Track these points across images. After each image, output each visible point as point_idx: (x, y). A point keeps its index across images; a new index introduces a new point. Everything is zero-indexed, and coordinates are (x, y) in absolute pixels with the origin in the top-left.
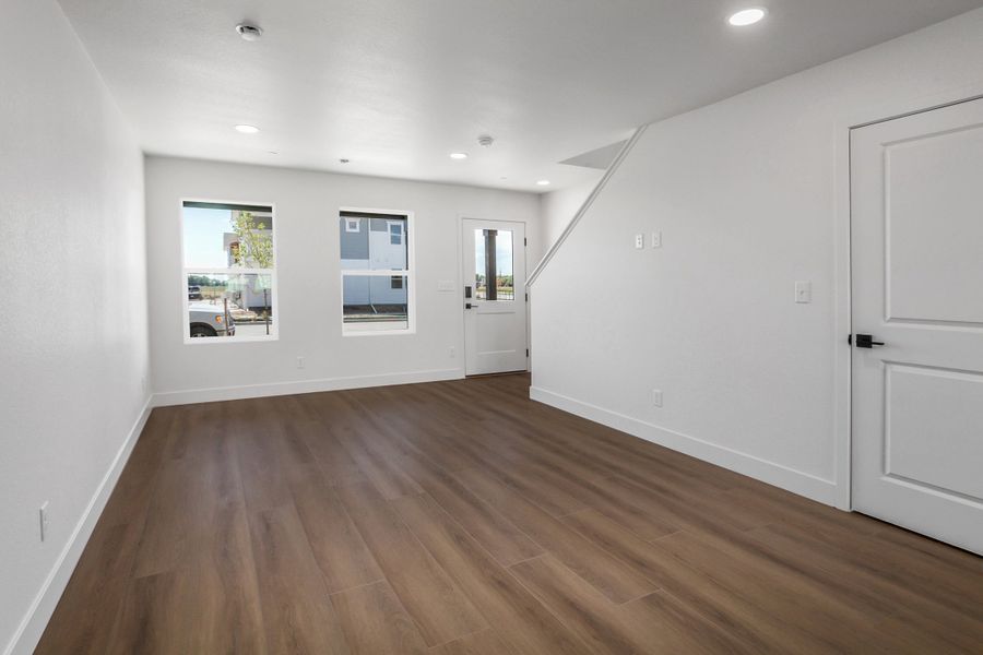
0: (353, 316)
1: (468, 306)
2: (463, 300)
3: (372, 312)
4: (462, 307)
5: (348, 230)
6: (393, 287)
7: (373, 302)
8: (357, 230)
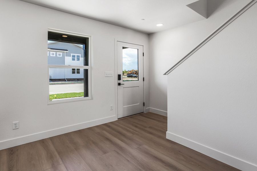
0: (59, 82)
1: (119, 84)
2: (117, 81)
3: (66, 81)
4: (117, 84)
5: (58, 56)
6: (72, 73)
7: (66, 78)
8: (61, 56)
